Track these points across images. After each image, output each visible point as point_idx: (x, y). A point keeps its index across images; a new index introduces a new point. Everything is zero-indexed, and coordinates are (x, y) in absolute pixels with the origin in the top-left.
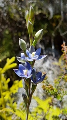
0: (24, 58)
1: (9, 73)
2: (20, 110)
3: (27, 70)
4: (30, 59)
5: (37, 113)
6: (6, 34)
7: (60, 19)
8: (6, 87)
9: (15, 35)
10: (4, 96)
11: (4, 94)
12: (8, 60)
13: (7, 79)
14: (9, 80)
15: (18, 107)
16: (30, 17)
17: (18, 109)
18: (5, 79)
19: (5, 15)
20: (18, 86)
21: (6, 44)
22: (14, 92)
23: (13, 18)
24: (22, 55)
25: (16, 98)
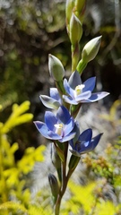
0: (56, 97)
1: (16, 132)
2: (37, 204)
3: (62, 124)
4: (71, 98)
5: (70, 211)
6: (12, 60)
7: (114, 33)
8: (10, 160)
9: (28, 61)
10: (7, 178)
11: (6, 173)
12: (15, 106)
13: (11, 145)
14: (15, 147)
15: (32, 199)
16: (75, 8)
17: (33, 202)
18: (9, 145)
19: (11, 23)
20: (34, 159)
21: (11, 77)
22: (26, 170)
23: (24, 29)
24: (54, 90)
25: (29, 181)
